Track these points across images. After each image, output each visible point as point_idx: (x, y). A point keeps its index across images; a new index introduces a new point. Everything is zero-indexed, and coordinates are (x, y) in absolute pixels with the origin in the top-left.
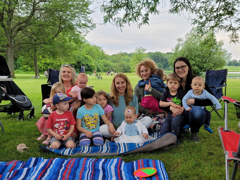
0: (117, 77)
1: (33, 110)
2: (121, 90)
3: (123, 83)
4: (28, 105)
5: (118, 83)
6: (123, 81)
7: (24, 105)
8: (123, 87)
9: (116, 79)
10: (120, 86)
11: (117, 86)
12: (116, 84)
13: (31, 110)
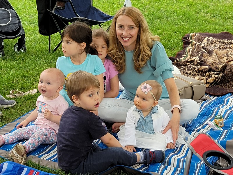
0: (122, 14)
1: (23, 36)
2: (125, 41)
3: (131, 27)
4: (14, 28)
5: (121, 27)
6: (132, 24)
7: (5, 30)
8: (130, 36)
9: (120, 17)
10: (124, 33)
11: (119, 31)
12: (117, 28)
13: (20, 37)
